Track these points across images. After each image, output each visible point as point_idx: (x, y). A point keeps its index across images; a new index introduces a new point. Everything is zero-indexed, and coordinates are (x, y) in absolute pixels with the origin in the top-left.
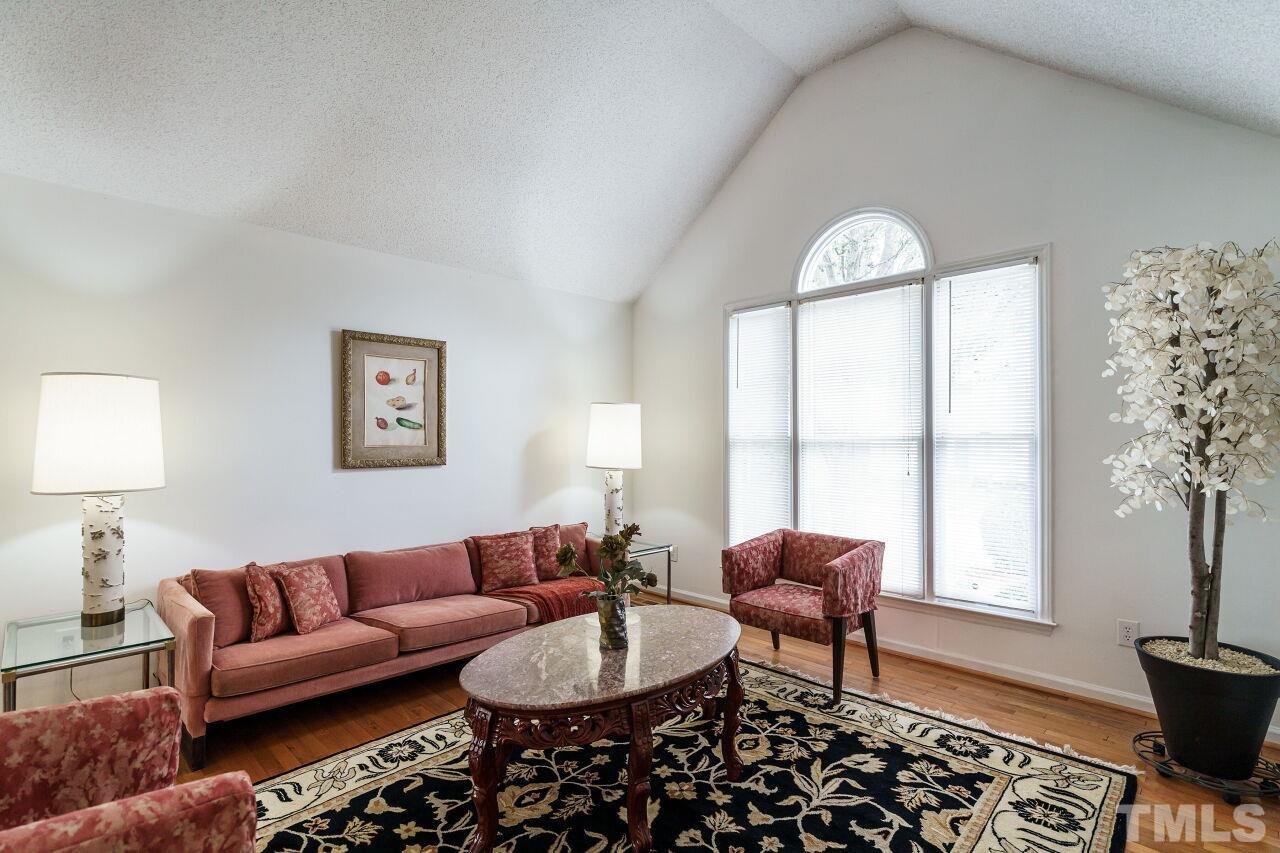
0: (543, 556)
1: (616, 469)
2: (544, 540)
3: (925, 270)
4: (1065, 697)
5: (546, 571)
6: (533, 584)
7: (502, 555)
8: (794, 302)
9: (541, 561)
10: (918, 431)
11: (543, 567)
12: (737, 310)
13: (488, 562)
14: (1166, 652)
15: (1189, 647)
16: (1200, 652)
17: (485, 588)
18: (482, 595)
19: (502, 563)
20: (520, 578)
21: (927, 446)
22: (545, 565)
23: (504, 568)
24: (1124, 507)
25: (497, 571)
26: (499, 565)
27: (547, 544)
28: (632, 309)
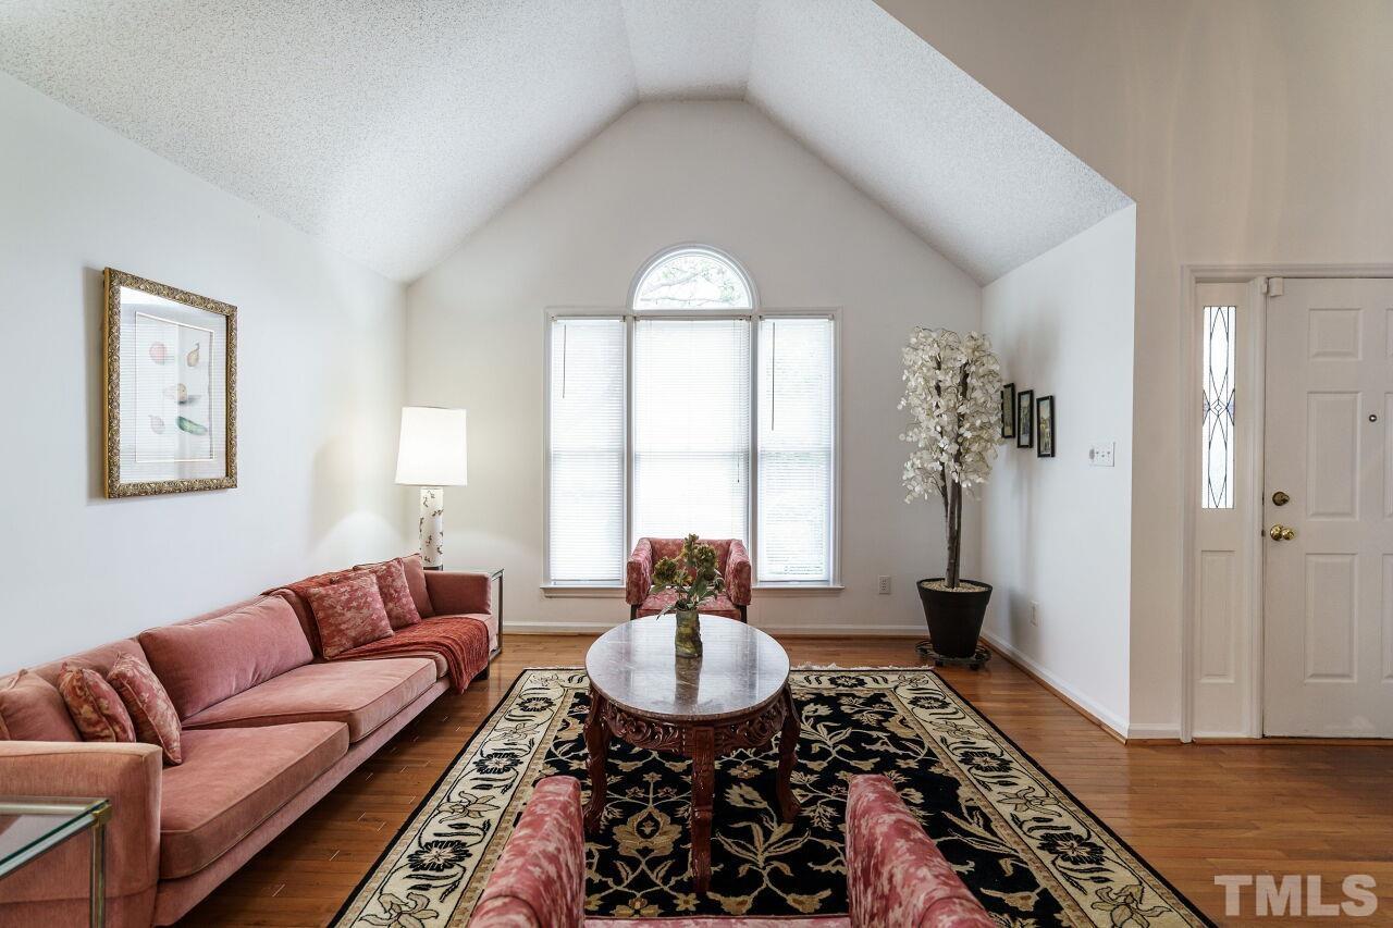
0: (392, 599)
1: (435, 487)
2: (390, 579)
3: (752, 310)
4: (848, 638)
5: (398, 618)
6: (390, 636)
7: (347, 605)
8: (630, 318)
9: (391, 605)
10: (744, 443)
11: (394, 613)
12: (560, 316)
13: (327, 617)
14: (935, 586)
15: (946, 583)
16: (953, 583)
17: (330, 651)
18: (326, 661)
19: (349, 615)
20: (373, 630)
21: (752, 458)
22: (397, 611)
23: (352, 623)
24: (909, 497)
25: (343, 627)
26: (344, 618)
27: (395, 584)
28: (410, 291)
